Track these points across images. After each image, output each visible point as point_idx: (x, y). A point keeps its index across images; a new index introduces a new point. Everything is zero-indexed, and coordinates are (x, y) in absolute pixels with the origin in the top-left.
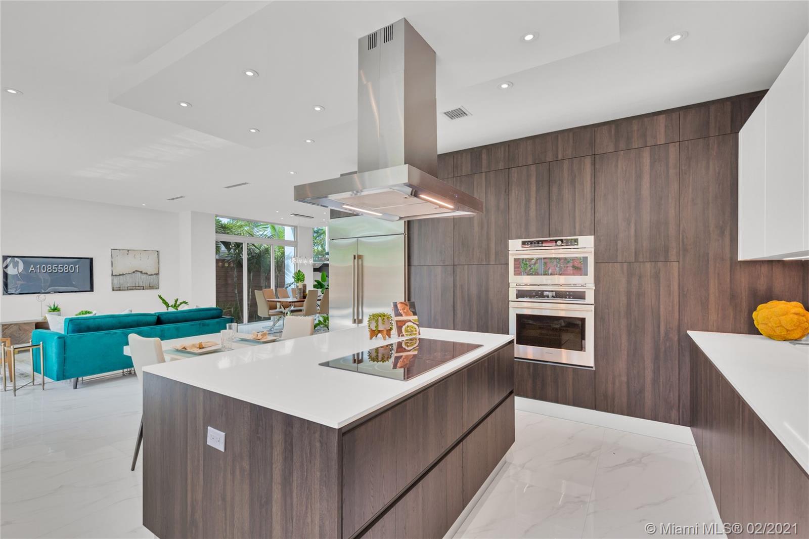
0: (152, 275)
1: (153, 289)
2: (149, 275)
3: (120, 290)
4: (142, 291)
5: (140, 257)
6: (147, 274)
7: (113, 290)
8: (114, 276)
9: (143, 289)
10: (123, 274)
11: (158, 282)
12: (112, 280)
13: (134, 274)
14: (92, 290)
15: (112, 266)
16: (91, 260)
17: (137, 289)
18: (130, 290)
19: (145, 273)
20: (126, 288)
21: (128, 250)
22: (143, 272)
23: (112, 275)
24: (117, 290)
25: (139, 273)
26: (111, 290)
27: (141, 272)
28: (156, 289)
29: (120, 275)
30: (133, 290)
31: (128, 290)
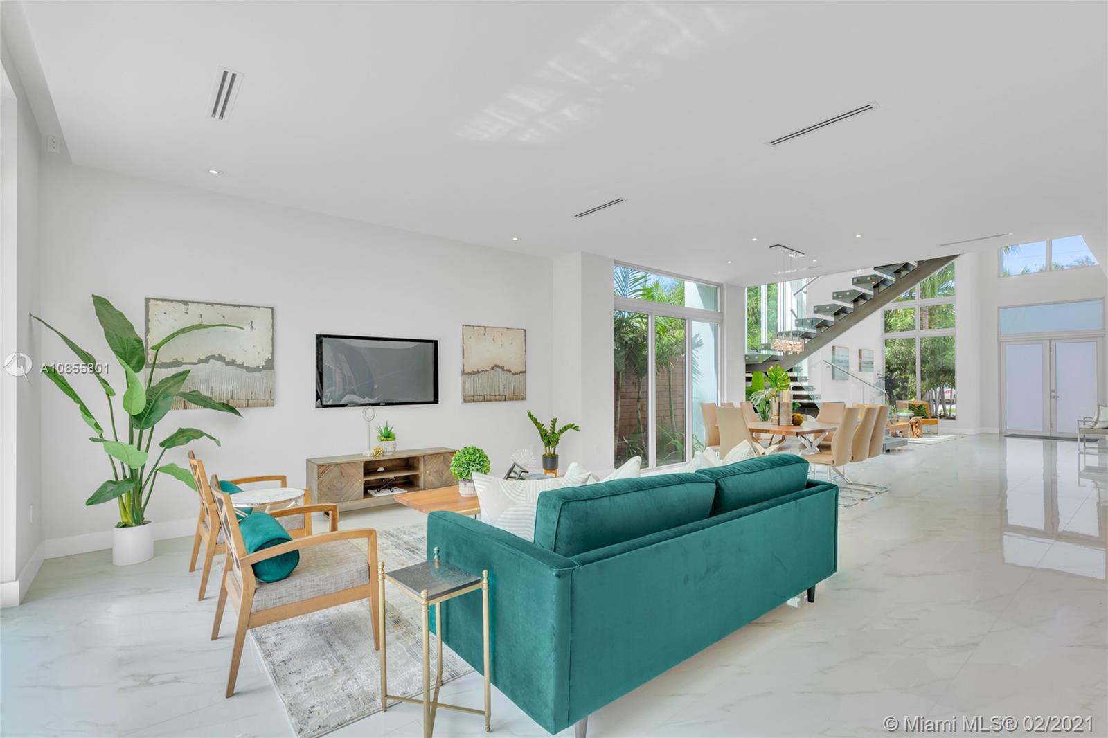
0: (516, 374)
1: (519, 399)
2: (514, 374)
3: (474, 401)
4: (503, 404)
5: (502, 341)
6: (510, 371)
7: (465, 401)
8: (466, 374)
9: (505, 400)
10: (478, 372)
11: (525, 389)
12: (464, 382)
13: (492, 372)
14: (436, 401)
15: (463, 357)
16: (435, 343)
17: (496, 400)
18: (487, 401)
19: (507, 370)
20: (482, 398)
21: (485, 328)
22: (505, 368)
23: (463, 373)
24: (469, 402)
25: (500, 369)
26: (462, 401)
27: (502, 368)
28: (523, 399)
29: (474, 373)
30: (490, 401)
31: (484, 401)
